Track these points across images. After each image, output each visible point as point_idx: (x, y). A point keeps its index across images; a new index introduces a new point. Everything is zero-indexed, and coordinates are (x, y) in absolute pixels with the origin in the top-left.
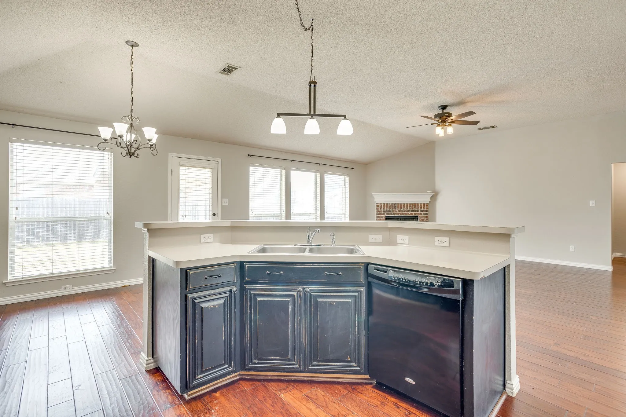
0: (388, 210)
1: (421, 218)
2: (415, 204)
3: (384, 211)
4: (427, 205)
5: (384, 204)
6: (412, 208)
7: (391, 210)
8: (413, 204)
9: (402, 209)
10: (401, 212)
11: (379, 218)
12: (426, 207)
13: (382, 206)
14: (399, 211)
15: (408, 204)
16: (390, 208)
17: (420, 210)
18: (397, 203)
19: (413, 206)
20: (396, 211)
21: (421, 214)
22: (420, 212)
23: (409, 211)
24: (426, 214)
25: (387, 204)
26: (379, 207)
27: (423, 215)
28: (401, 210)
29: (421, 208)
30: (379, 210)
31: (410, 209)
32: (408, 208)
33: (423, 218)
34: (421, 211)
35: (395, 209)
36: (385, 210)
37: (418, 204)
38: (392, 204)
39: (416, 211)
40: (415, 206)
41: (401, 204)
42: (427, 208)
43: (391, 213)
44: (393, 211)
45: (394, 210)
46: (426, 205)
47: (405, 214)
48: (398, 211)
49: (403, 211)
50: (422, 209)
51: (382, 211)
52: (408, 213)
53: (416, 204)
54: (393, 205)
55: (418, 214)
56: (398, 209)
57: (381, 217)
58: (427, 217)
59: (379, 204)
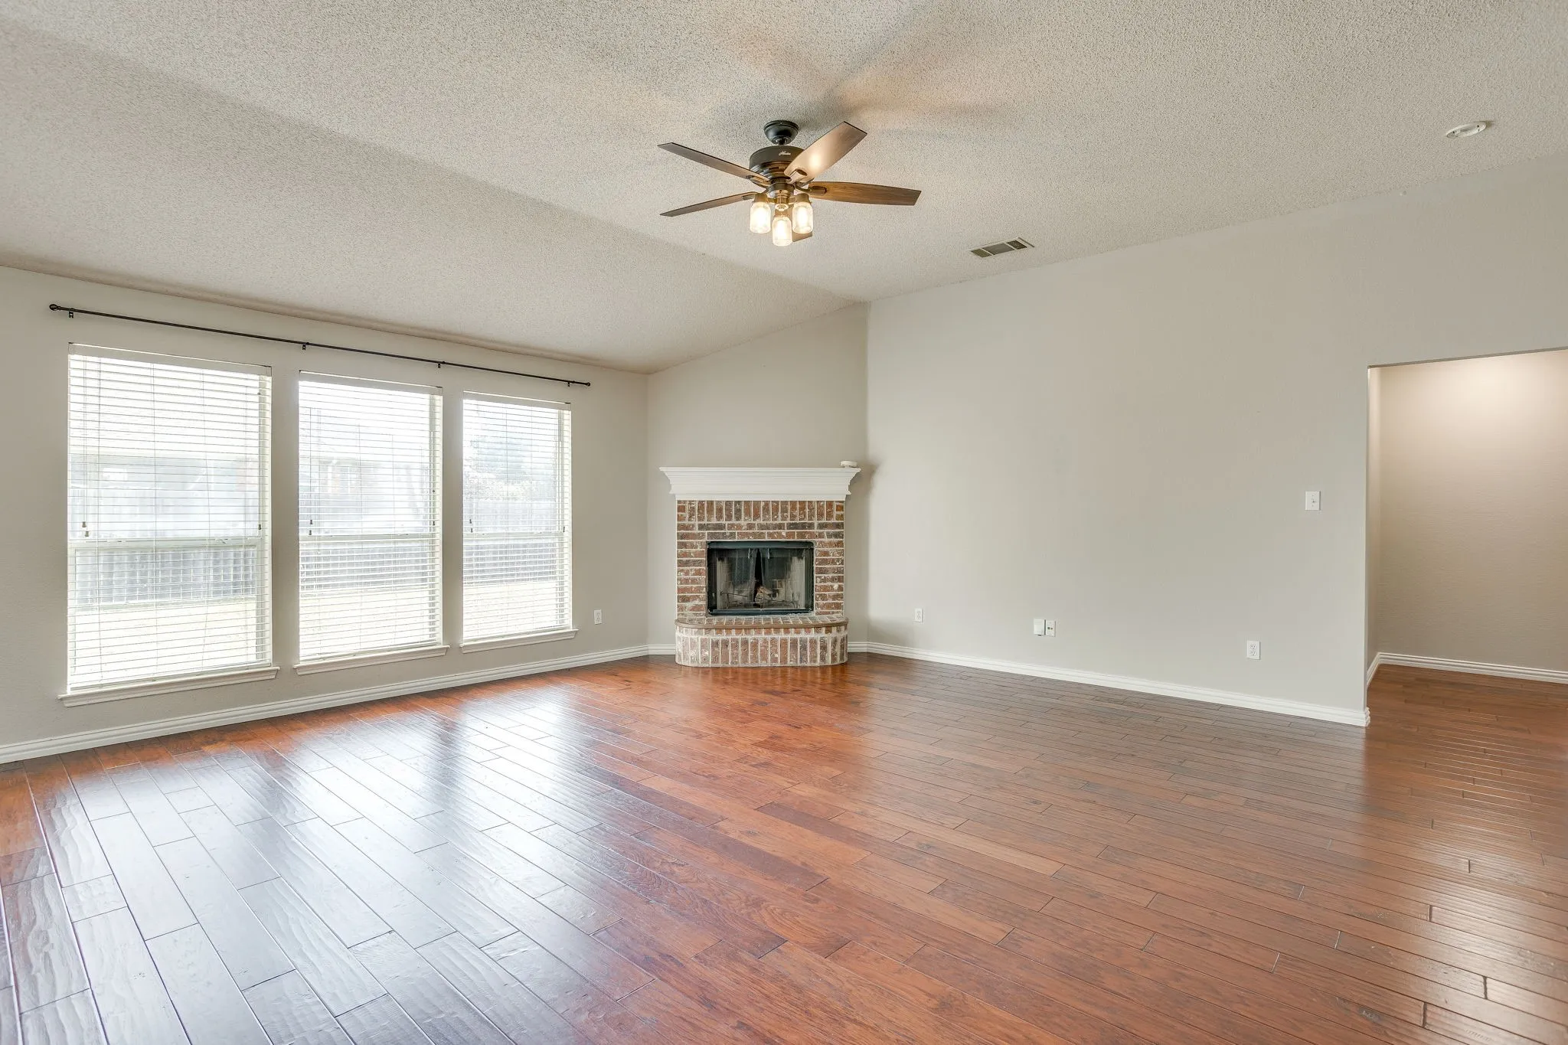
0: (714, 521)
1: (821, 549)
2: (802, 503)
3: (701, 527)
4: (840, 508)
5: (701, 503)
6: (793, 517)
7: (723, 522)
8: (793, 503)
9: (760, 521)
10: (756, 530)
11: (686, 550)
12: (835, 513)
13: (693, 508)
14: (750, 526)
15: (777, 502)
16: (719, 517)
17: (816, 522)
18: (743, 499)
19: (793, 508)
20: (739, 527)
21: (821, 536)
22: (816, 530)
23: (780, 527)
24: (836, 535)
25: (711, 503)
27: (826, 540)
28: (756, 522)
29: (821, 515)
30: (686, 522)
31: (783, 518)
32: (780, 514)
33: (826, 549)
34: (821, 526)
35: (738, 518)
36: (705, 522)
37: (810, 502)
38: (728, 503)
39: (803, 526)
40: (802, 509)
41: (757, 503)
42: (841, 517)
43: (725, 534)
44: (731, 526)
45: (734, 521)
46: (837, 506)
47: (770, 535)
48: (745, 527)
49: (762, 527)
50: (824, 521)
51: (693, 526)
52: (780, 535)
53: (804, 502)
54: (731, 506)
55: (812, 535)
56: (745, 520)
57: (693, 546)
58: (840, 544)
59: (685, 502)
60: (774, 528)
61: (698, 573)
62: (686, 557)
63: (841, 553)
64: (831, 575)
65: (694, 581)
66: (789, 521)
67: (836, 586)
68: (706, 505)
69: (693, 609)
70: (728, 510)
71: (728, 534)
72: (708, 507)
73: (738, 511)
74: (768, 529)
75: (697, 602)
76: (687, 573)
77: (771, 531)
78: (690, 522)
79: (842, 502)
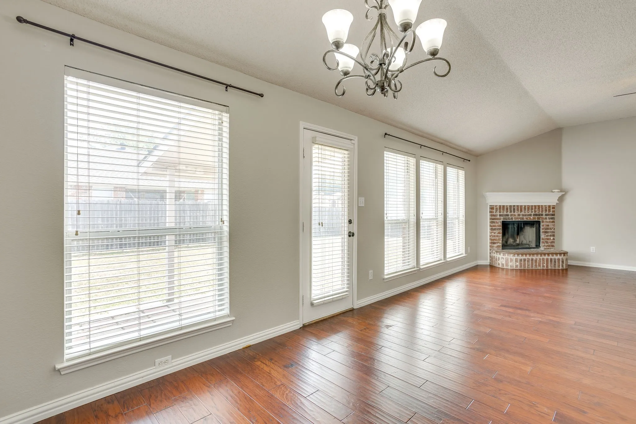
0: (505, 213)
1: (546, 224)
3: (500, 215)
4: (553, 208)
5: (500, 206)
6: (535, 211)
7: (509, 213)
8: (535, 206)
9: (523, 213)
10: (521, 217)
11: (494, 224)
12: (552, 210)
13: (497, 208)
14: (519, 215)
15: (529, 206)
16: (507, 212)
17: (544, 213)
18: (516, 204)
19: (535, 208)
20: (515, 215)
21: (546, 219)
22: (544, 216)
23: (530, 215)
24: (552, 218)
25: (504, 206)
26: (494, 209)
27: (548, 220)
28: (521, 214)
29: (546, 210)
30: (495, 214)
31: (532, 212)
32: (530, 210)
33: (548, 224)
34: (546, 215)
35: (514, 212)
36: (502, 213)
37: (542, 206)
38: (510, 206)
39: (539, 215)
40: (539, 208)
41: (521, 206)
42: (554, 211)
43: (509, 218)
44: (511, 215)
45: (512, 213)
46: (552, 207)
47: (527, 218)
48: (517, 215)
49: (523, 215)
50: (547, 213)
51: (497, 215)
52: (530, 218)
53: (539, 206)
54: (511, 207)
55: (542, 218)
56: (517, 213)
57: (497, 223)
58: (554, 222)
59: (494, 206)
60: (528, 216)
61: (499, 233)
62: (494, 227)
63: (554, 225)
64: (550, 234)
65: (497, 236)
66: (534, 213)
67: (552, 238)
68: (502, 207)
69: (497, 247)
70: (510, 209)
71: (510, 218)
72: (503, 208)
73: (514, 209)
74: (526, 216)
75: (499, 244)
76: (495, 233)
77: (527, 217)
78: (496, 214)
79: (554, 206)
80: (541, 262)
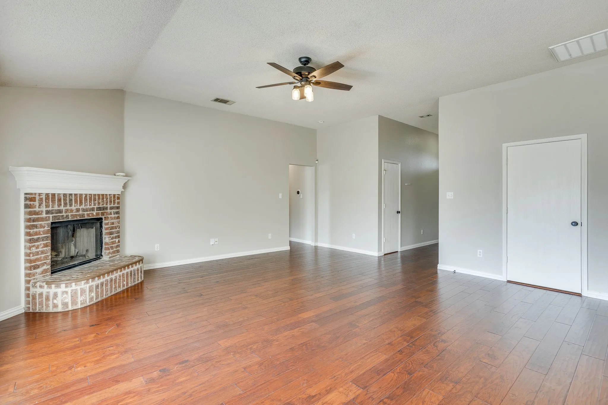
0: (56, 208)
2: (103, 195)
3: (48, 212)
5: (47, 195)
6: (99, 203)
7: (62, 208)
8: (99, 195)
9: (83, 206)
10: (81, 212)
11: (35, 230)
12: (117, 201)
14: (78, 210)
15: (91, 195)
16: (59, 205)
17: (109, 206)
18: (73, 192)
19: (99, 198)
20: (72, 211)
21: (111, 214)
22: (109, 211)
23: (93, 209)
24: (117, 213)
25: (53, 195)
26: (35, 201)
27: (113, 216)
28: (81, 208)
29: (111, 202)
30: (37, 209)
31: (95, 204)
32: (93, 202)
34: (111, 208)
35: (71, 205)
36: (50, 208)
37: (106, 195)
38: (65, 195)
40: (103, 198)
41: (81, 195)
42: (118, 203)
43: (63, 216)
44: (67, 211)
45: (68, 207)
46: (117, 197)
47: (88, 215)
48: (75, 211)
49: (84, 210)
50: (112, 205)
51: (42, 212)
52: (92, 214)
54: (66, 197)
55: (107, 213)
56: (74, 206)
57: (42, 226)
58: (118, 218)
59: (35, 194)
60: (90, 211)
61: (46, 245)
62: (37, 235)
63: (119, 222)
64: (115, 235)
65: (42, 252)
66: (97, 206)
67: (117, 240)
68: (50, 196)
69: (42, 273)
70: (65, 200)
71: (65, 216)
72: (52, 198)
73: (71, 200)
74: (87, 211)
75: (45, 267)
76: (37, 247)
77: (88, 213)
78: (39, 209)
79: (119, 195)
80: (121, 280)
